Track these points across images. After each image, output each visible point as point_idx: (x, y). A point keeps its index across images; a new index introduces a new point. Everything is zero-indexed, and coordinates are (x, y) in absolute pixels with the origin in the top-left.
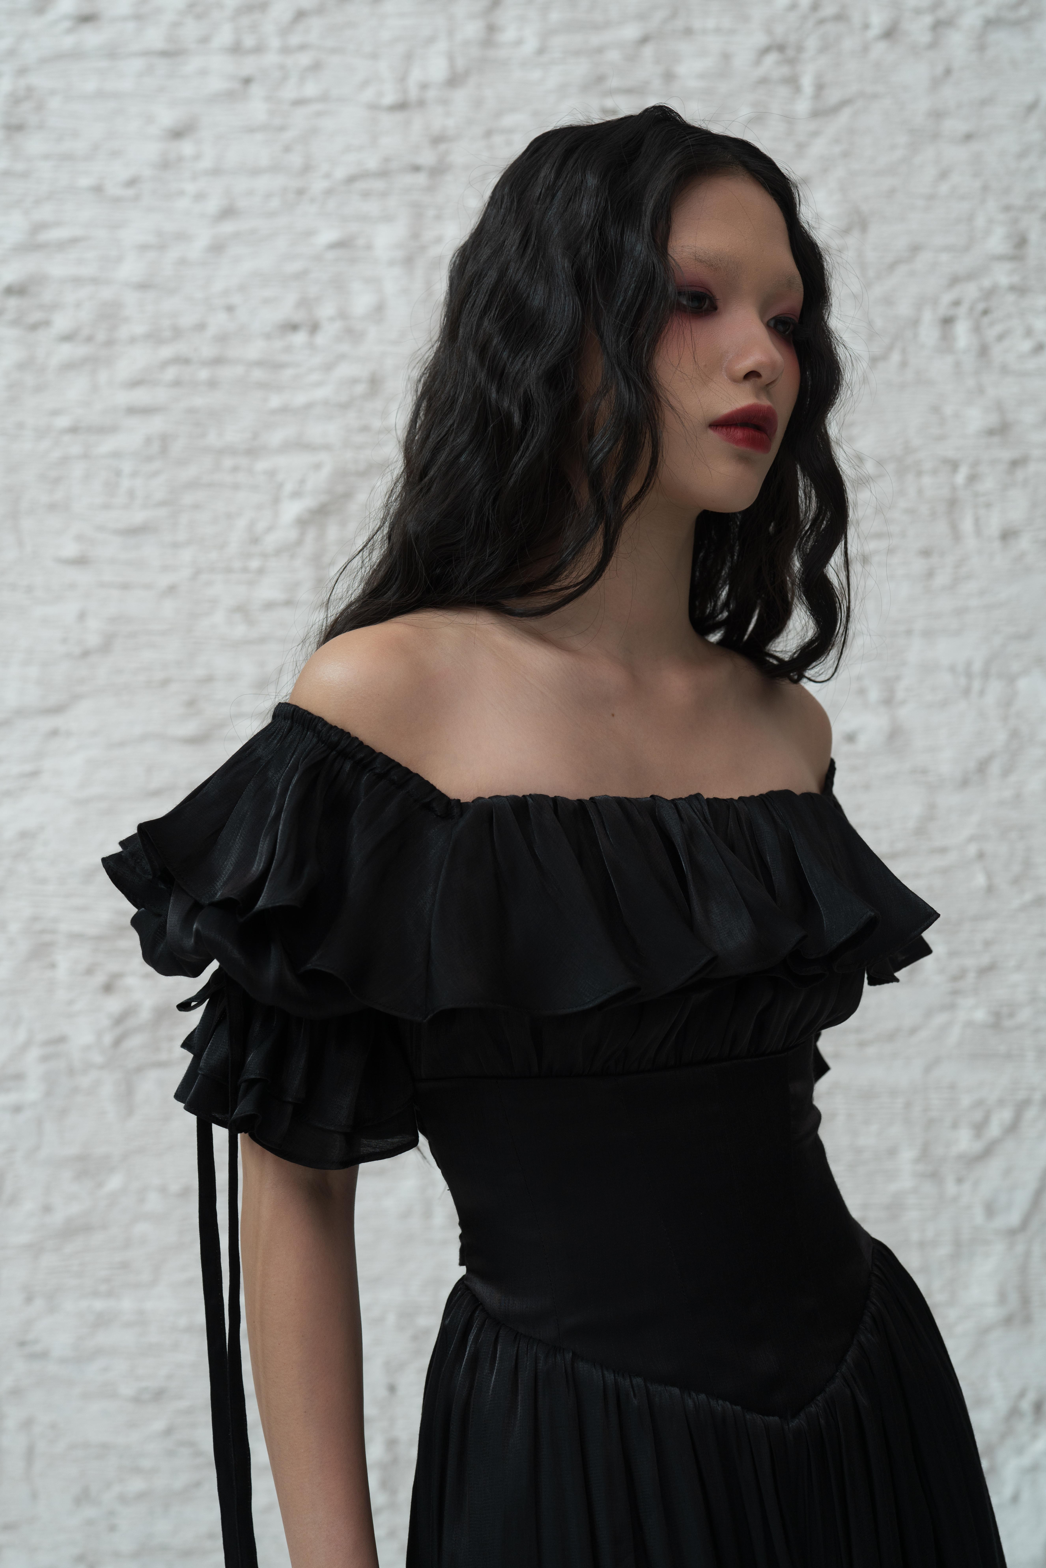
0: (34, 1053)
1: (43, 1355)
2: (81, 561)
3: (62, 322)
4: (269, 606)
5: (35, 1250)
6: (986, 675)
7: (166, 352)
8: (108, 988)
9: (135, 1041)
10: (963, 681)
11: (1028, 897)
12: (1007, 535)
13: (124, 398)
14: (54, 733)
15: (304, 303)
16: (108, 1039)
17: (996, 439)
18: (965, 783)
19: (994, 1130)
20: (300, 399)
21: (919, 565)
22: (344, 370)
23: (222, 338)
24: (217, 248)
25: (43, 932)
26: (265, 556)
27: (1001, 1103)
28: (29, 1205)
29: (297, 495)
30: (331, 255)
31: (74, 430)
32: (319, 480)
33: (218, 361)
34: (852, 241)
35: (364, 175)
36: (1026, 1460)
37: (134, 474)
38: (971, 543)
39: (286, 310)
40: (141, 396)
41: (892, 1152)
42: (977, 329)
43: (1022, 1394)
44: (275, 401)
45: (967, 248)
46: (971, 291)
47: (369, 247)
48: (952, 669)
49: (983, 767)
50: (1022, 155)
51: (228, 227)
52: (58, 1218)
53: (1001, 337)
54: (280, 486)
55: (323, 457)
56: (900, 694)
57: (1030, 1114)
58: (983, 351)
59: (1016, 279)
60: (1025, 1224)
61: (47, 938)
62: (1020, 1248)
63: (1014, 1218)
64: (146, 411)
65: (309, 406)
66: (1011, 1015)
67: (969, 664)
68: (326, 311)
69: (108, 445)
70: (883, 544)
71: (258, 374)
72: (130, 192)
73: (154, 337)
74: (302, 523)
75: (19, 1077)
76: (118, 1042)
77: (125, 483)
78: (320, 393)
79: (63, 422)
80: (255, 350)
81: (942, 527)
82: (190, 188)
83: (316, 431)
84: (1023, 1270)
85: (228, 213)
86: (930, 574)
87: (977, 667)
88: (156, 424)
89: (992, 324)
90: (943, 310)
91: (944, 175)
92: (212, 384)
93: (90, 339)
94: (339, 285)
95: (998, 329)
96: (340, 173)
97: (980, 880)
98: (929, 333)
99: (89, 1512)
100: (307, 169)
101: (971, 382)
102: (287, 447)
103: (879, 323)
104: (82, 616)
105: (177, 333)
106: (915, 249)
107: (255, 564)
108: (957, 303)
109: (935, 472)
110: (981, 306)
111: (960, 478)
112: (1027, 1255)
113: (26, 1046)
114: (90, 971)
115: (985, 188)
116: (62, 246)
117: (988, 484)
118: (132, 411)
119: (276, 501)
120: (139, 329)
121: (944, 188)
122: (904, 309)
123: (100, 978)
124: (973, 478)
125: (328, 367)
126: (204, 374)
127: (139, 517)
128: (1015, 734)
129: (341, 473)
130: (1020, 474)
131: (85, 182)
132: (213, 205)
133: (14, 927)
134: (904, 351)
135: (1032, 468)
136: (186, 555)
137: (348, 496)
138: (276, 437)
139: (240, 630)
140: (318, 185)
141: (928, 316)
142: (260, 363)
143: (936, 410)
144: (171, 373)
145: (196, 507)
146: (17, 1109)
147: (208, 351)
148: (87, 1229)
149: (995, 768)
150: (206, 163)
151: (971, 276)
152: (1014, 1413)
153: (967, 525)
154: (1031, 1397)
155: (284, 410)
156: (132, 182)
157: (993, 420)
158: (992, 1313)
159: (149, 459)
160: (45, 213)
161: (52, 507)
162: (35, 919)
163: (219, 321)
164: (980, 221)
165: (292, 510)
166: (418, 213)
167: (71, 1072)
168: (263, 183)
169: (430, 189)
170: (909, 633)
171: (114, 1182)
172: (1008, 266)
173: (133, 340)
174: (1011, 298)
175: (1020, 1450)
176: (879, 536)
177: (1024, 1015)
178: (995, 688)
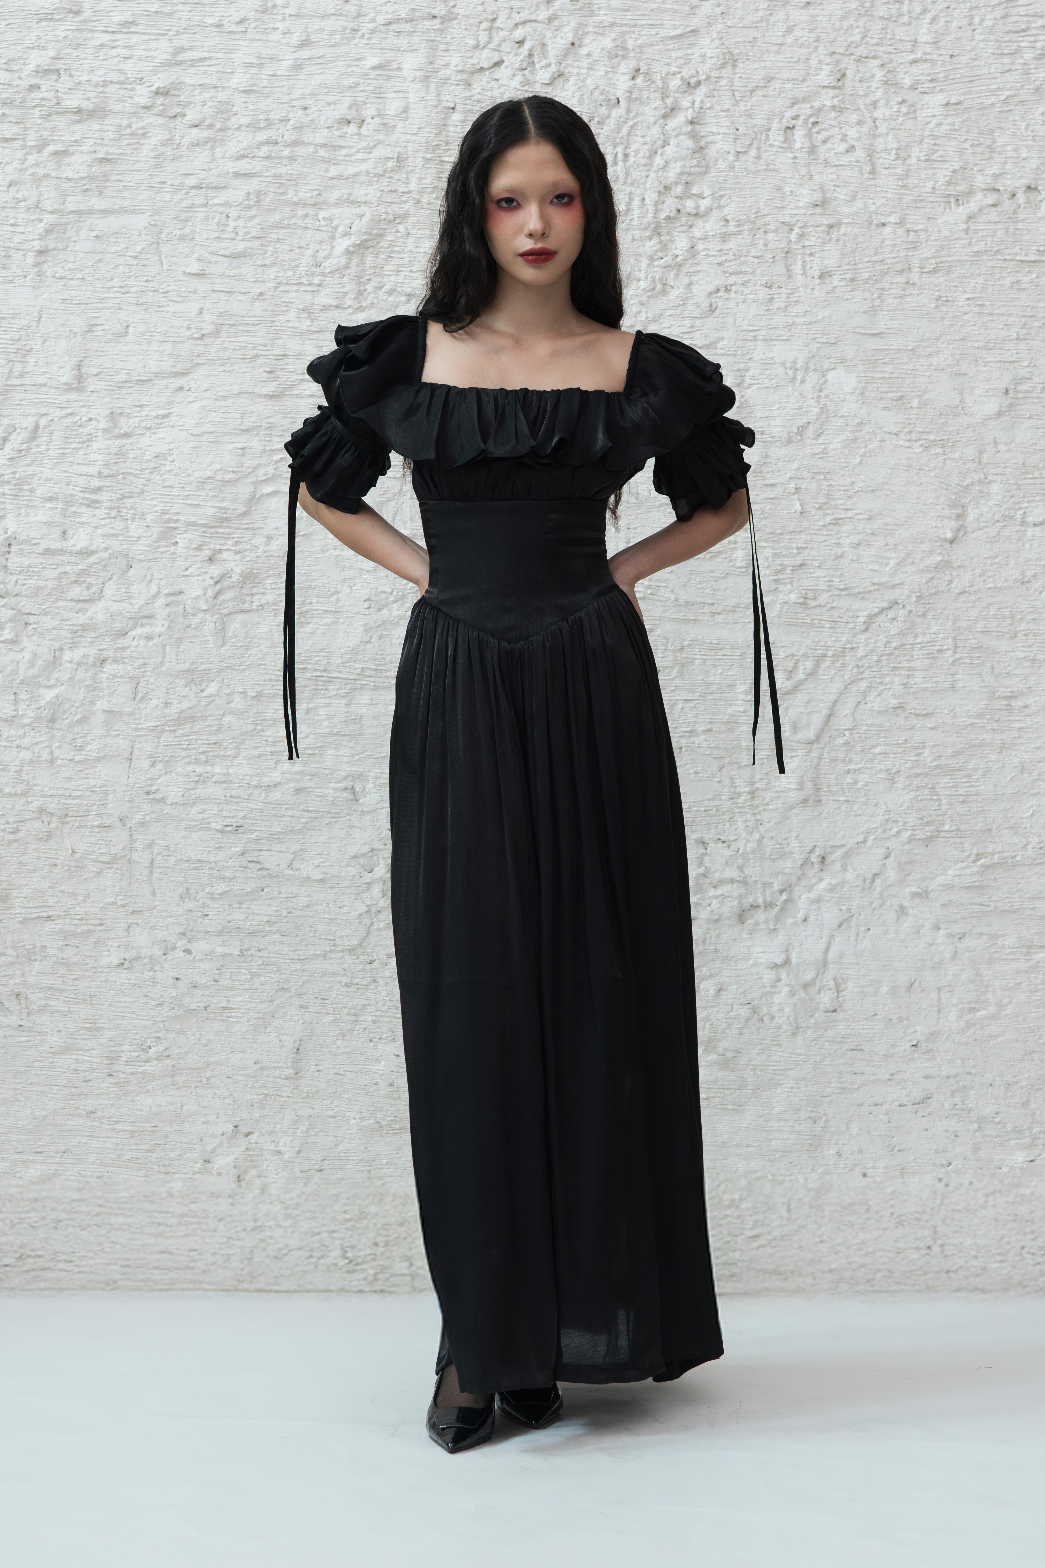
0: (162, 600)
1: (163, 800)
2: (200, 275)
3: (192, 115)
4: (325, 308)
5: (158, 731)
6: (807, 369)
7: (261, 136)
8: (211, 560)
9: (228, 595)
10: (791, 373)
11: (828, 519)
12: (823, 276)
13: (232, 166)
14: (181, 388)
15: (354, 105)
16: (210, 593)
17: (818, 210)
18: (789, 441)
19: (800, 675)
20: (351, 170)
21: (763, 293)
22: (380, 152)
23: (299, 128)
24: (298, 67)
25: (169, 521)
26: (323, 275)
27: (805, 656)
28: (155, 702)
29: (345, 234)
30: (373, 74)
31: (199, 187)
32: (360, 226)
33: (296, 143)
34: (726, 72)
35: (398, 20)
36: (813, 895)
37: (239, 217)
38: (800, 280)
39: (342, 110)
40: (244, 166)
41: (731, 686)
42: (809, 135)
43: (812, 851)
44: (333, 172)
45: (804, 80)
46: (805, 110)
47: (399, 69)
48: (783, 364)
49: (801, 431)
50: (843, 18)
51: (305, 53)
52: (174, 710)
53: (824, 142)
54: (336, 228)
55: (365, 209)
56: (748, 381)
57: (825, 665)
58: (813, 150)
59: (836, 102)
60: (818, 738)
61: (172, 525)
62: (815, 754)
63: (811, 734)
64: (247, 175)
65: (355, 175)
66: (815, 599)
67: (795, 362)
68: (369, 111)
69: (221, 197)
70: (739, 279)
71: (322, 152)
72: (241, 28)
73: (254, 126)
74: (349, 253)
75: (150, 617)
76: (215, 597)
77: (232, 224)
78: (364, 167)
79: (191, 181)
80: (320, 137)
81: (780, 268)
82: (281, 26)
83: (360, 193)
84: (817, 768)
85: (305, 43)
86: (771, 300)
87: (800, 364)
88: (254, 185)
89: (818, 133)
90: (785, 123)
91: (790, 30)
92: (292, 159)
93: (211, 126)
94: (379, 94)
95: (824, 135)
96: (381, 19)
97: (798, 507)
98: (776, 137)
99: (191, 905)
100: (359, 15)
101: (803, 171)
102: (339, 202)
103: (742, 129)
104: (201, 311)
105: (269, 123)
106: (770, 80)
107: (316, 280)
108: (796, 117)
109: (776, 231)
110: (812, 120)
111: (793, 236)
112: (820, 758)
113: (155, 596)
114: (199, 548)
115: (818, 40)
116: (193, 63)
117: (812, 241)
118: (237, 175)
119: (333, 238)
120: (244, 121)
121: (790, 39)
122: (760, 120)
123: (207, 553)
124: (802, 236)
125: (370, 150)
126: (286, 152)
127: (240, 247)
128: (824, 409)
129: (376, 221)
130: (834, 235)
131: (210, 20)
132: (295, 39)
133: (149, 517)
134: (758, 149)
135: (843, 230)
136: (271, 273)
137: (381, 236)
138: (333, 196)
139: (306, 324)
140: (366, 27)
141: (775, 125)
142: (324, 145)
143: (779, 189)
144: (265, 150)
145: (278, 240)
146: (149, 638)
147: (289, 137)
148: (193, 719)
149: (810, 432)
150: (292, 10)
151: (805, 100)
152: (806, 862)
153: (797, 268)
154: (818, 852)
155: (340, 177)
156: (241, 22)
157: (817, 197)
158: (794, 796)
159: (249, 207)
160: (183, 41)
161: (183, 238)
162: (164, 512)
163: (297, 116)
164: (813, 63)
165: (342, 244)
166: (433, 46)
167: (185, 614)
168: (330, 24)
169: (442, 31)
170: (755, 339)
171: (212, 689)
172: (832, 93)
173: (239, 128)
174: (833, 114)
175: (810, 888)
176: (738, 273)
177: (823, 599)
178: (813, 378)
